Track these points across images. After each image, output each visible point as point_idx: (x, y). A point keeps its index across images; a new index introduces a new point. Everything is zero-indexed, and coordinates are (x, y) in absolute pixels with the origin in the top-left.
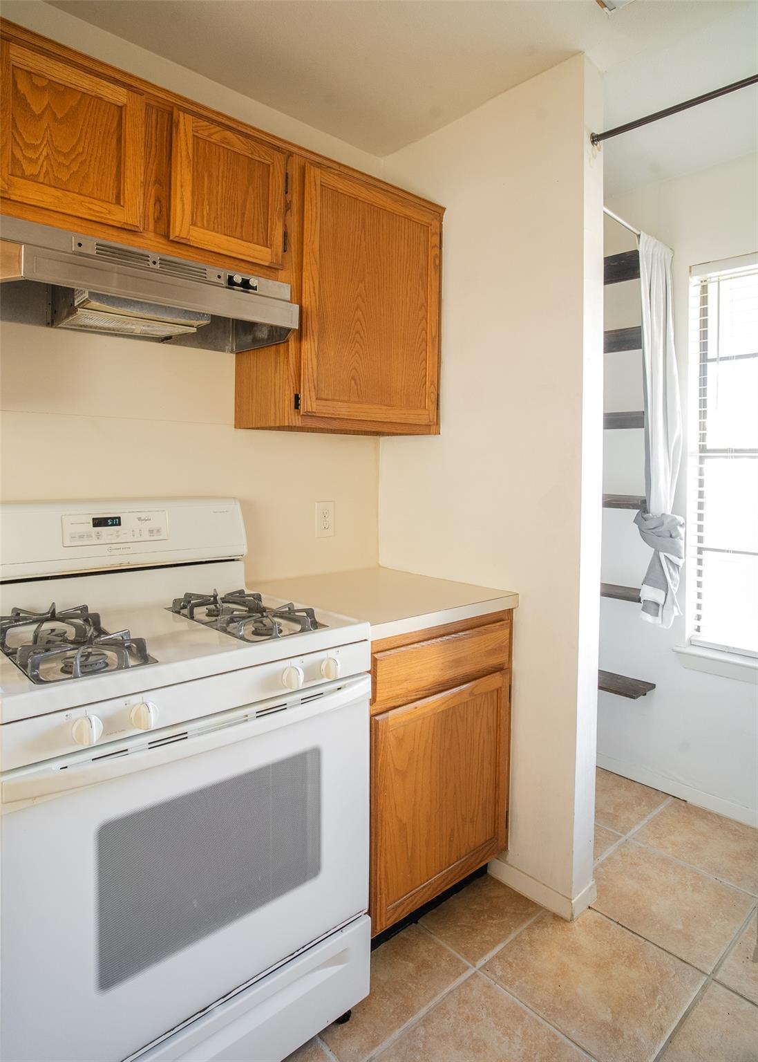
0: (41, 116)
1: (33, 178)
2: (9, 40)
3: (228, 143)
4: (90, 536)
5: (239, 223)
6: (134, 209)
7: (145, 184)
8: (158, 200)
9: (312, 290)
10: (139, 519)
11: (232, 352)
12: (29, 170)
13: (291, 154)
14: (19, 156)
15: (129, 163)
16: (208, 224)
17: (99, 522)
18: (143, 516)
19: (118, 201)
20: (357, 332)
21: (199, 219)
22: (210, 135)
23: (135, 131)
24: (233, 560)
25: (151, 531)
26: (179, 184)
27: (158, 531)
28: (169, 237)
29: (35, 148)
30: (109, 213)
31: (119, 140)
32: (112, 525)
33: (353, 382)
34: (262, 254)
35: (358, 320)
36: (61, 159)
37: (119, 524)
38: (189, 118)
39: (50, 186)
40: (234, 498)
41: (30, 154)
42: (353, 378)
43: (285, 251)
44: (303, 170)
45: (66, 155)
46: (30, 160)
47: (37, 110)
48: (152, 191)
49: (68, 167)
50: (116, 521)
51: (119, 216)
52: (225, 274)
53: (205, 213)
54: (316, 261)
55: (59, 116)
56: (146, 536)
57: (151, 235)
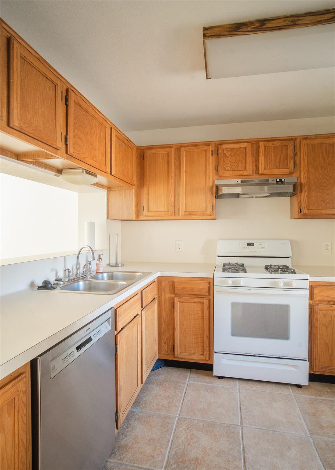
0: (229, 157)
1: (228, 171)
2: (222, 144)
3: (274, 145)
4: (246, 248)
5: (279, 164)
6: (249, 170)
7: (252, 163)
8: (256, 166)
9: (304, 177)
10: (259, 244)
11: (289, 196)
12: (227, 169)
13: (296, 139)
14: (225, 166)
15: (248, 160)
16: (269, 168)
17: (249, 244)
18: (260, 243)
19: (246, 170)
20: (325, 186)
21: (267, 167)
22: (269, 145)
23: (249, 152)
24: (288, 257)
25: (262, 248)
26: (260, 160)
27: (264, 248)
28: (258, 174)
29: (228, 164)
30: (244, 173)
31: (246, 155)
32: (252, 245)
33: (323, 202)
34: (287, 171)
35: (325, 182)
36: (233, 164)
37: (254, 245)
38: (263, 143)
39: (231, 171)
40: (288, 240)
41: (227, 165)
42: (323, 201)
43: (294, 168)
44: (300, 142)
45: (234, 163)
46: (227, 167)
47: (228, 156)
48: (254, 164)
49: (234, 165)
50: (253, 244)
51: (246, 173)
52: (274, 179)
53: (268, 165)
54: (306, 168)
55: (232, 155)
56: (260, 249)
57: (254, 175)
